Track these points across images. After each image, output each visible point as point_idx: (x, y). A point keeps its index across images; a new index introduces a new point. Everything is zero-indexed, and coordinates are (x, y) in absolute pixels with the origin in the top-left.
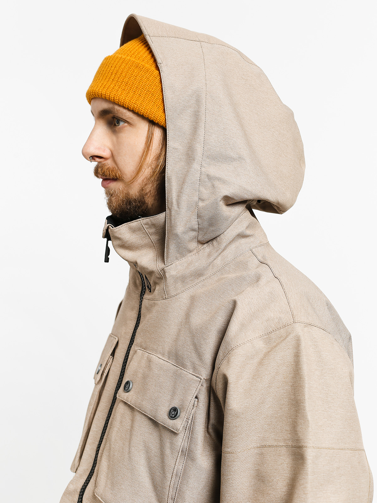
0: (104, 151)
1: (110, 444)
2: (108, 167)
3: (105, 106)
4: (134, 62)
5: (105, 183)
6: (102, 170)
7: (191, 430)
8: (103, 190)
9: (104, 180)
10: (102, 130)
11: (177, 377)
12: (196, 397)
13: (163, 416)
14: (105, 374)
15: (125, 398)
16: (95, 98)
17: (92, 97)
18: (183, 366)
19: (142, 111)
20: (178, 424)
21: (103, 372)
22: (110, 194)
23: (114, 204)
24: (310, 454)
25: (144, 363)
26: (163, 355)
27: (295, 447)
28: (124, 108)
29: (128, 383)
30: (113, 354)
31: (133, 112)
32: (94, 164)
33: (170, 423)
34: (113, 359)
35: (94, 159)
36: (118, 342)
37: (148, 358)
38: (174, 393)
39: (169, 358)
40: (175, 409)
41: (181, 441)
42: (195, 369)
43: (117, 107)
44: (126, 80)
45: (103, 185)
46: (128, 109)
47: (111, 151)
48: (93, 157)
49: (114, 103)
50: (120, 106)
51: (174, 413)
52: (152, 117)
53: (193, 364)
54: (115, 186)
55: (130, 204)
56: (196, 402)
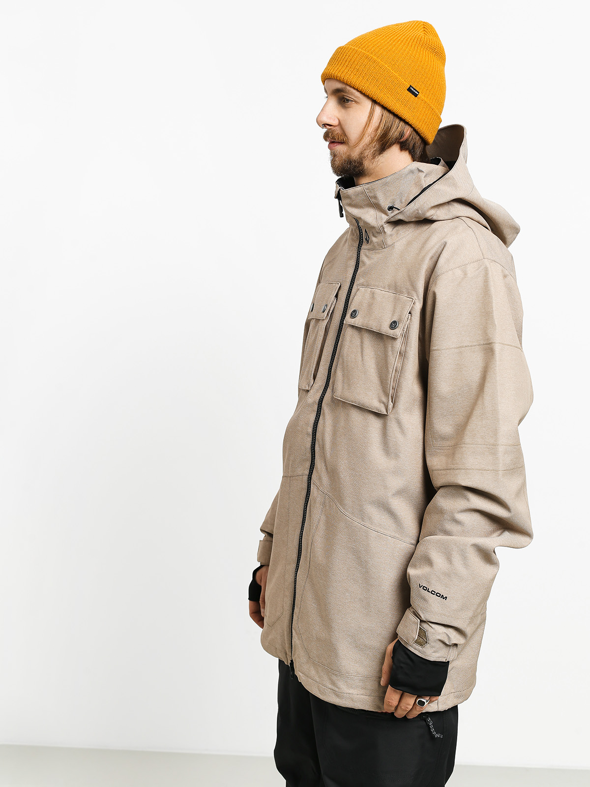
0: (334, 120)
1: (343, 359)
2: (337, 132)
3: (339, 86)
4: (365, 54)
5: (332, 145)
6: (332, 135)
7: (406, 336)
8: (329, 151)
9: (332, 143)
10: (333, 103)
11: (396, 301)
12: (410, 313)
13: (385, 329)
14: (331, 312)
15: (353, 322)
16: (330, 78)
17: (326, 78)
18: (401, 292)
19: (368, 93)
20: (398, 332)
21: (329, 312)
22: (334, 155)
23: (337, 163)
24: (497, 348)
25: (368, 296)
26: (384, 288)
27: (486, 344)
28: (354, 89)
29: (355, 311)
30: (337, 296)
31: (361, 92)
32: (325, 130)
33: (391, 332)
34: (337, 299)
35: (325, 127)
36: (340, 286)
37: (371, 292)
38: (394, 312)
39: (389, 289)
40: (395, 322)
41: (398, 344)
42: (408, 293)
43: (348, 88)
44: (358, 67)
45: (329, 147)
46: (357, 90)
47: (339, 120)
48: (325, 125)
49: (347, 84)
50: (351, 87)
51: (394, 325)
52: (375, 98)
53: (407, 289)
54: (340, 149)
55: (350, 164)
56: (410, 317)
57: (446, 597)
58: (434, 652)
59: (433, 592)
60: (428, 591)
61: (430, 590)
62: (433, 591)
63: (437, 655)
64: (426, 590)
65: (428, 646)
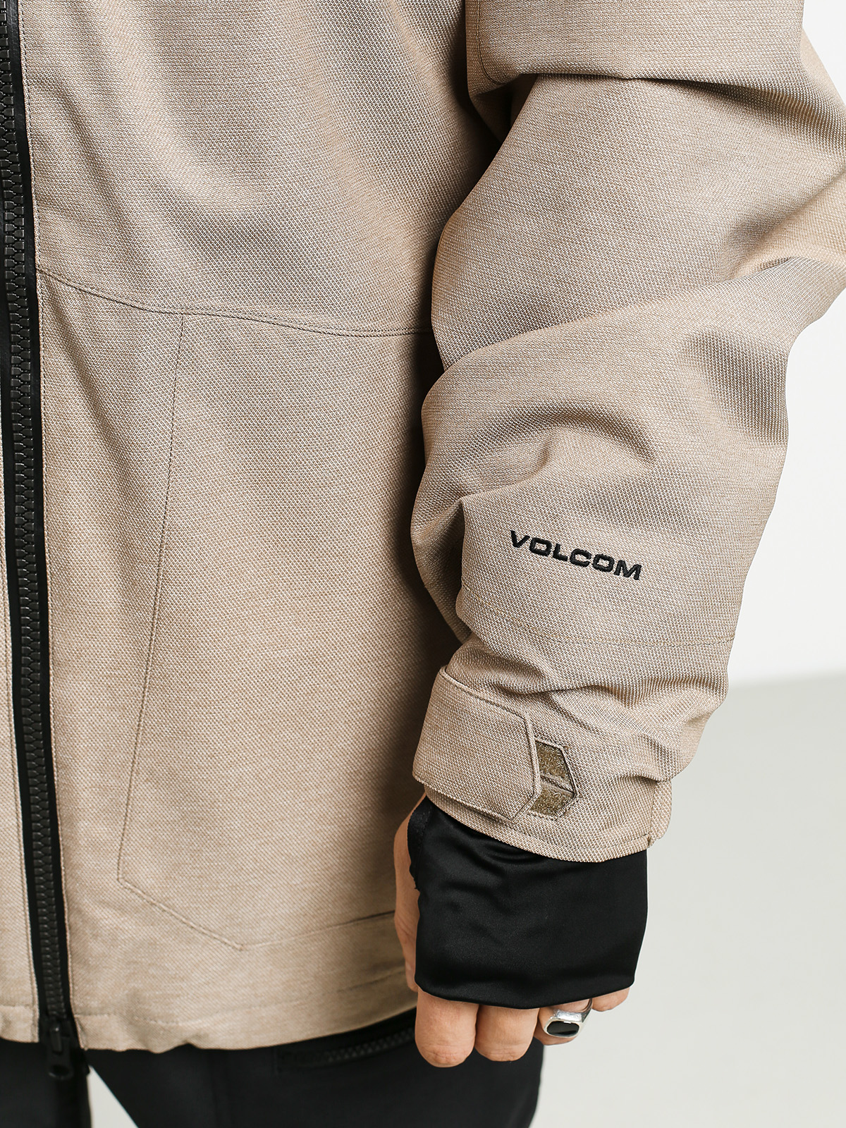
57: (637, 568)
58: (608, 825)
59: (579, 558)
60: (556, 556)
61: (566, 551)
62: (577, 552)
63: (618, 832)
64: (545, 553)
65: (578, 808)
